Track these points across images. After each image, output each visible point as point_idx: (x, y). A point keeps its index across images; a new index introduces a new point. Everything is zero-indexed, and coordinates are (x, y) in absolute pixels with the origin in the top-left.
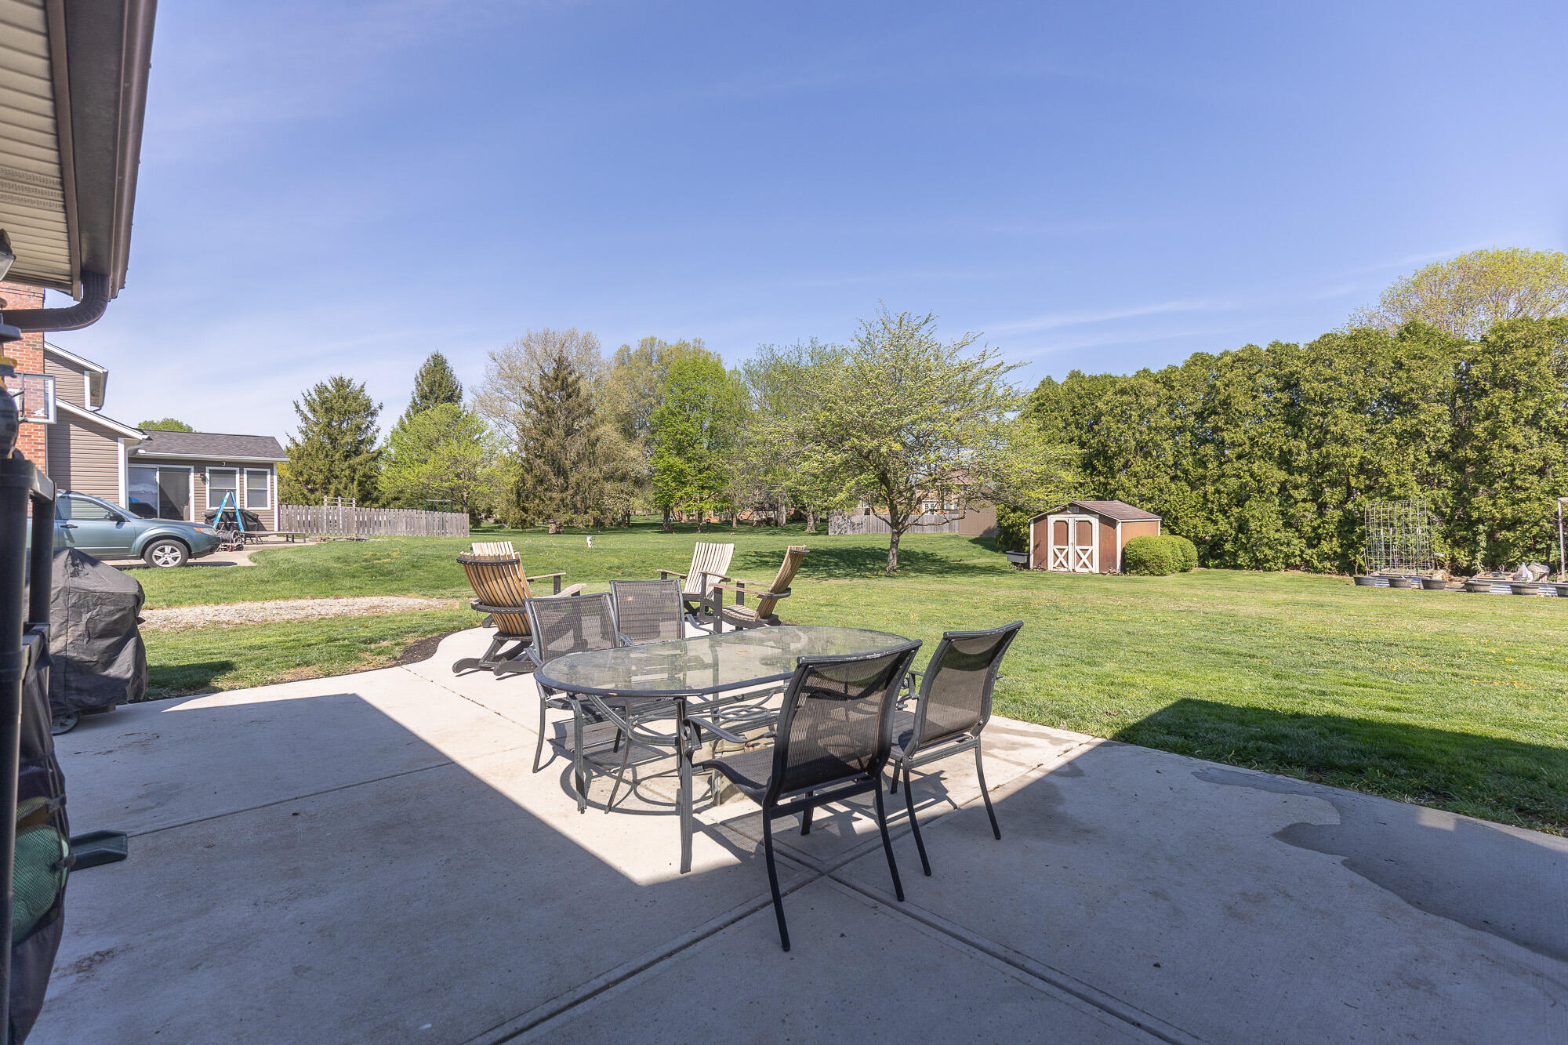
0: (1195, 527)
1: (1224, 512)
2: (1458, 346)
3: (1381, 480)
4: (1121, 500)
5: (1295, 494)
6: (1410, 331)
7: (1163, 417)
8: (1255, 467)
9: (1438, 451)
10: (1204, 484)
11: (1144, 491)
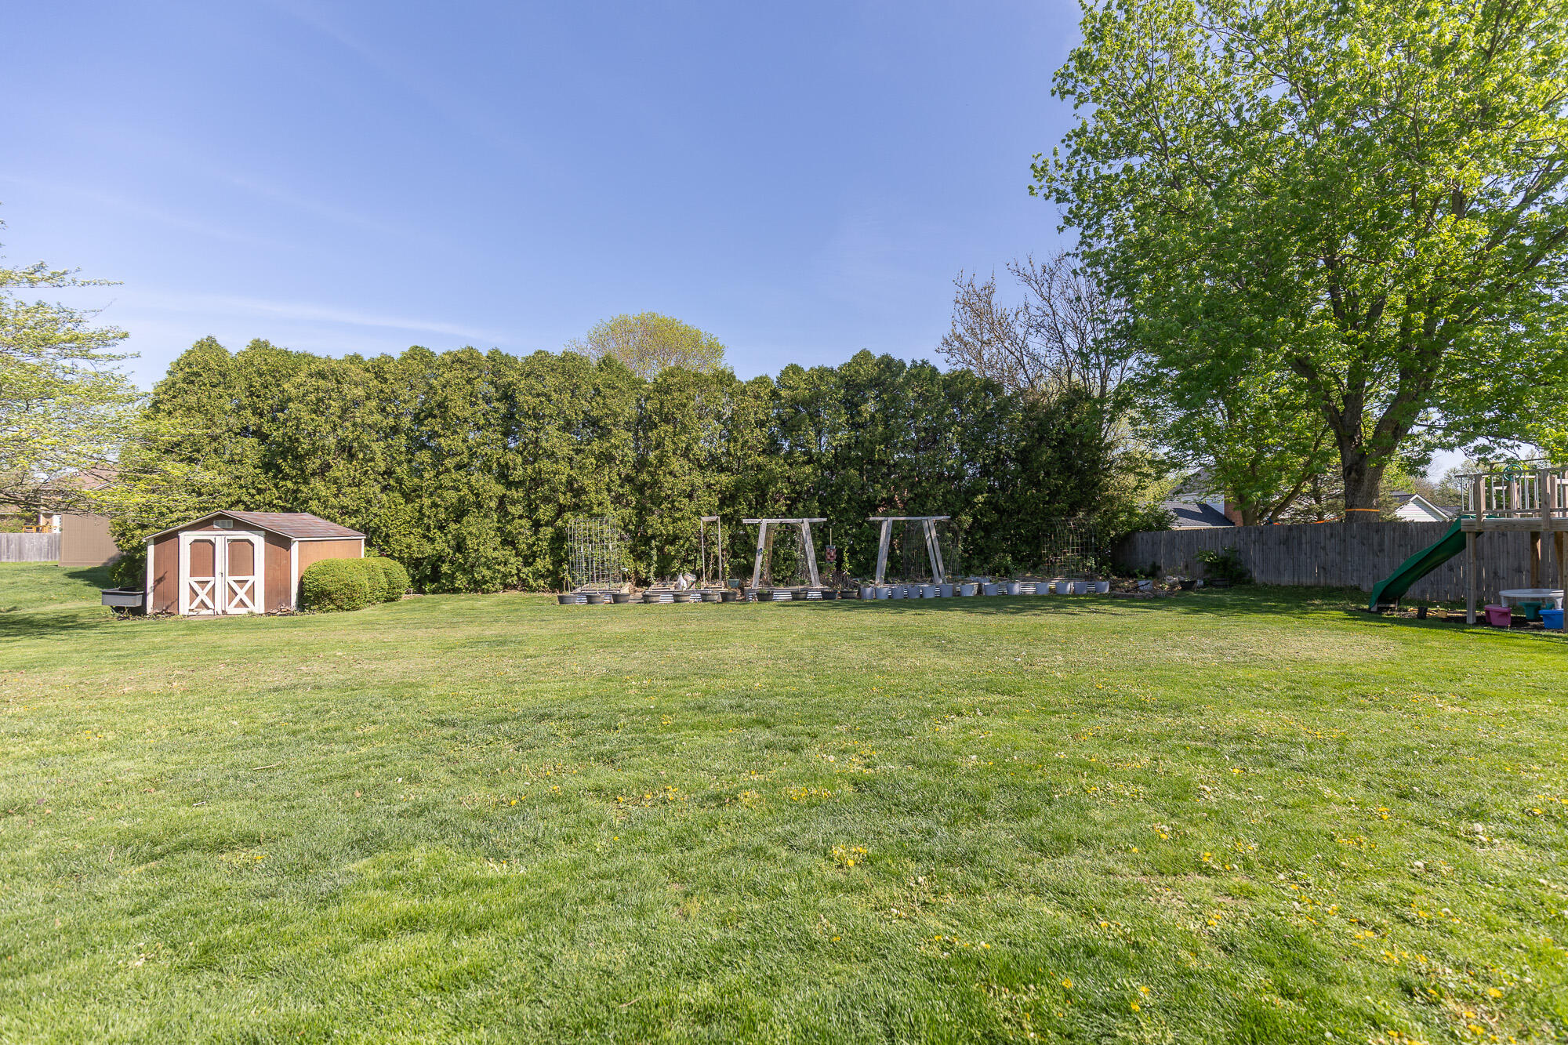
0: (409, 546)
1: (441, 528)
2: (639, 383)
3: (583, 497)
4: (314, 513)
5: (511, 509)
6: (606, 363)
7: (372, 413)
8: (473, 479)
9: (627, 475)
10: (420, 497)
11: (346, 501)
